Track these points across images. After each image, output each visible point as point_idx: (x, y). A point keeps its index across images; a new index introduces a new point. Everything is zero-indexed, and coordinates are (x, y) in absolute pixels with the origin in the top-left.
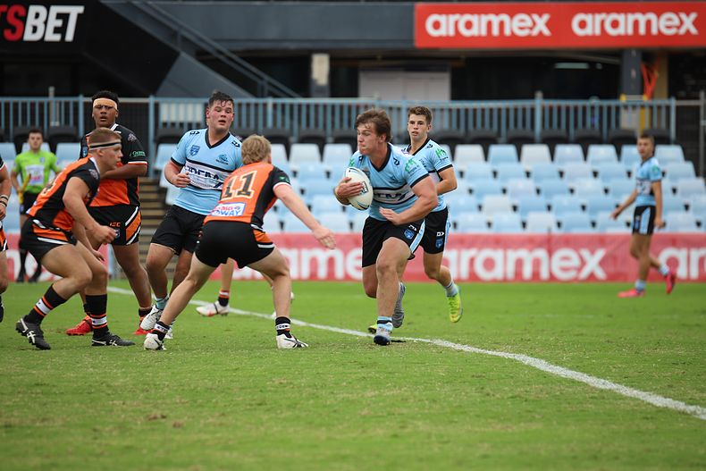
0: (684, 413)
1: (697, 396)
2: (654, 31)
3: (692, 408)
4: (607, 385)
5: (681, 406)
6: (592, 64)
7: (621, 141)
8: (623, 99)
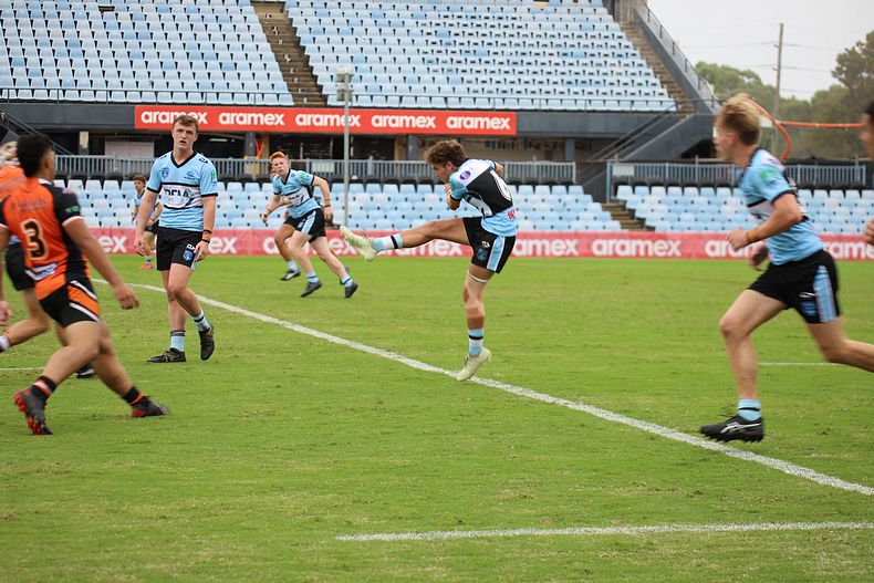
0: (277, 325)
1: (285, 315)
2: (262, 123)
3: (281, 322)
4: (239, 310)
5: (277, 321)
6: (230, 139)
7: (245, 180)
8: (246, 158)
